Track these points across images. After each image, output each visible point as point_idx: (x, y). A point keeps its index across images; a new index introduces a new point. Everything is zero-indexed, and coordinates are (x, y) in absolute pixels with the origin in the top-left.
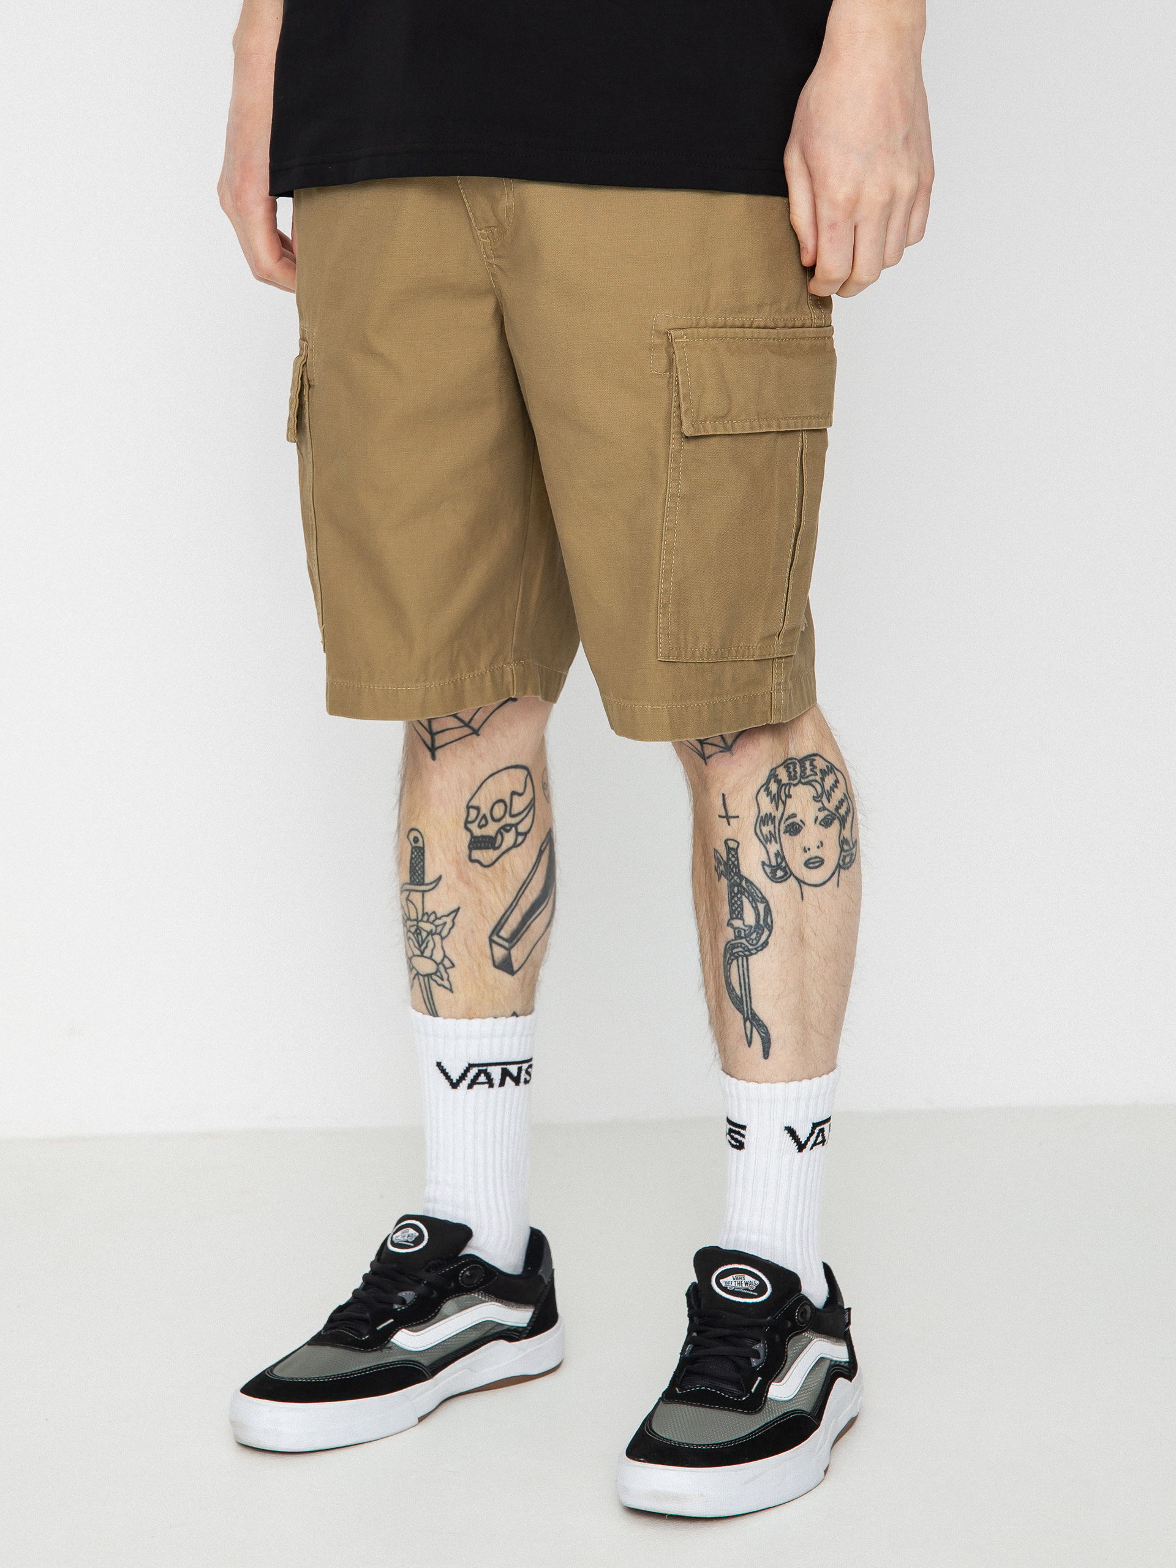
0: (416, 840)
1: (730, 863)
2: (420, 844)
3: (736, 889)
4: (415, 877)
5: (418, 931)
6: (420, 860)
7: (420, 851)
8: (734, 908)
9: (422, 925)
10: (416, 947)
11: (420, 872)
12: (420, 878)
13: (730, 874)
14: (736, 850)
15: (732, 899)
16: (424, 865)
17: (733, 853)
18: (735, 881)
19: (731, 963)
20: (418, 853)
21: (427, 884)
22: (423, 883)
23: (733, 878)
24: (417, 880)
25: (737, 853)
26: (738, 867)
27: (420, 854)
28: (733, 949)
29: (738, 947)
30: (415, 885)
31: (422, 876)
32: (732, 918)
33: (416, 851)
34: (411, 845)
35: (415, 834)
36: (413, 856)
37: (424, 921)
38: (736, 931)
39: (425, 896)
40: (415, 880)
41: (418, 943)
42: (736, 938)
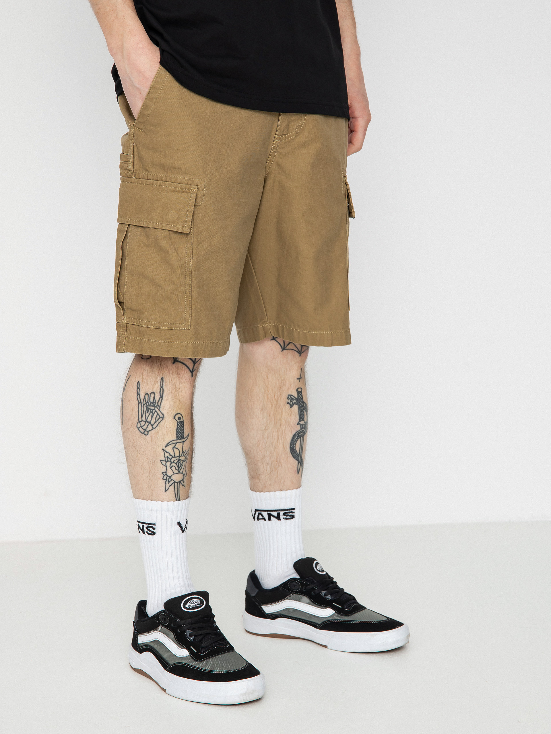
0: (179, 418)
1: (299, 398)
2: (182, 420)
3: (302, 408)
4: (180, 436)
5: (179, 461)
6: (182, 427)
7: (182, 423)
8: (301, 417)
9: (181, 458)
10: (176, 469)
11: (182, 433)
12: (182, 436)
13: (299, 402)
14: (301, 392)
15: (300, 413)
16: (184, 429)
17: (300, 393)
18: (302, 405)
19: (297, 440)
20: (181, 425)
21: (185, 438)
22: (183, 438)
23: (301, 404)
24: (181, 437)
25: (302, 393)
26: (302, 399)
27: (182, 425)
28: (299, 434)
29: (302, 432)
30: (179, 440)
31: (183, 435)
32: (300, 421)
33: (180, 423)
34: (177, 421)
35: (180, 416)
36: (179, 426)
37: (182, 456)
38: (302, 426)
39: (184, 444)
40: (180, 437)
41: (178, 467)
42: (301, 429)
